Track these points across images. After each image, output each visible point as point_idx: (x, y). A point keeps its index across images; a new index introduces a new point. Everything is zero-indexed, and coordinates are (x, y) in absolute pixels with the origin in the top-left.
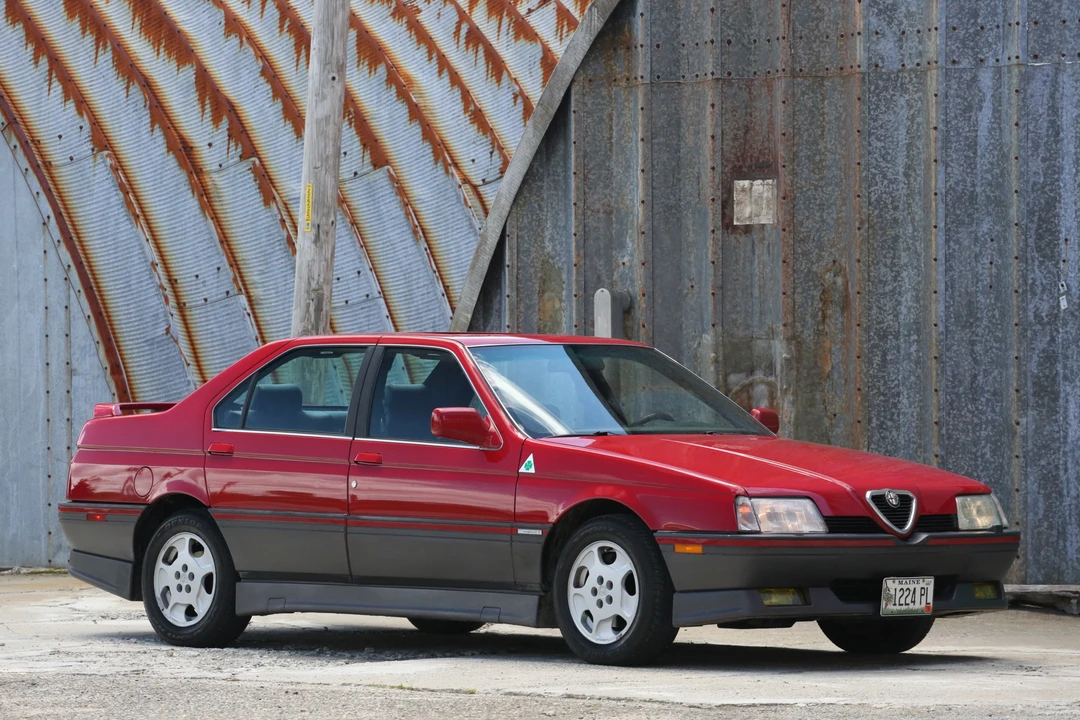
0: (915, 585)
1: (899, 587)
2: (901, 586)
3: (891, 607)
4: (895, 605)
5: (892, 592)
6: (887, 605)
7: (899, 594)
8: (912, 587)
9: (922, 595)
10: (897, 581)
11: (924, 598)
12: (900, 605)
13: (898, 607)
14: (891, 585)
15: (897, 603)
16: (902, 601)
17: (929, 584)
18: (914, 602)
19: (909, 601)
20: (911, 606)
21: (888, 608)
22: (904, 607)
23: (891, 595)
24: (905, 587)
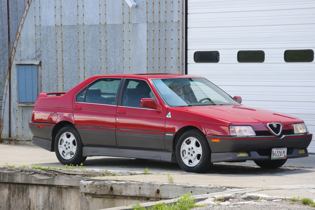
0: (281, 150)
3: (274, 157)
4: (275, 156)
5: (275, 152)
6: (273, 156)
7: (277, 153)
8: (280, 151)
9: (283, 153)
10: (276, 149)
13: (276, 157)
14: (274, 150)
15: (276, 155)
16: (278, 155)
17: (285, 150)
19: (279, 155)
20: (280, 156)
21: (273, 157)
22: (278, 157)
23: (274, 153)
24: (278, 151)
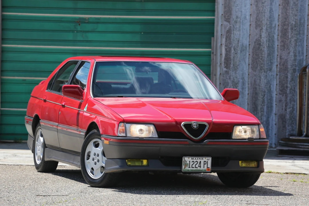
0: (201, 160)
1: (191, 161)
2: (193, 160)
3: (187, 168)
4: (190, 167)
5: (188, 162)
6: (185, 167)
7: (191, 163)
8: (199, 161)
9: (204, 164)
10: (190, 158)
11: (206, 166)
12: (192, 167)
13: (191, 168)
14: (187, 160)
15: (191, 166)
16: (194, 166)
17: (209, 160)
18: (200, 167)
19: (197, 166)
20: (199, 168)
22: (195, 169)
23: (188, 164)
24: (195, 161)
